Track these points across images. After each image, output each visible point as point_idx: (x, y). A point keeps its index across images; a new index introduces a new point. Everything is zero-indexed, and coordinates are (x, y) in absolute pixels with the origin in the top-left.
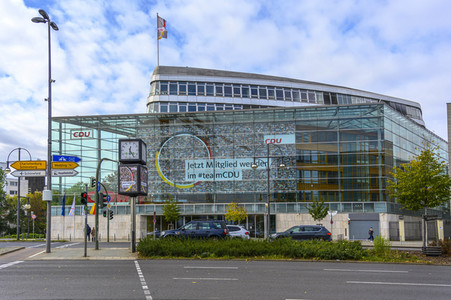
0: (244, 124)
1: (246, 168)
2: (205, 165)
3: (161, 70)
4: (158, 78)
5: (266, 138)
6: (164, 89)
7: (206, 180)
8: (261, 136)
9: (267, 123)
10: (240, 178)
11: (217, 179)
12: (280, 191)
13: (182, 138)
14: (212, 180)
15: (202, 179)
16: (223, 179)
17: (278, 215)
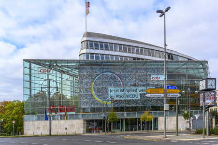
0: (141, 68)
1: (142, 92)
2: (119, 91)
3: (89, 34)
4: (85, 39)
5: (152, 76)
6: (91, 45)
7: (120, 99)
8: (150, 75)
9: (153, 68)
10: (139, 98)
11: (126, 99)
12: (159, 105)
13: (107, 75)
14: (124, 99)
15: (118, 99)
16: (129, 99)
17: (159, 118)
